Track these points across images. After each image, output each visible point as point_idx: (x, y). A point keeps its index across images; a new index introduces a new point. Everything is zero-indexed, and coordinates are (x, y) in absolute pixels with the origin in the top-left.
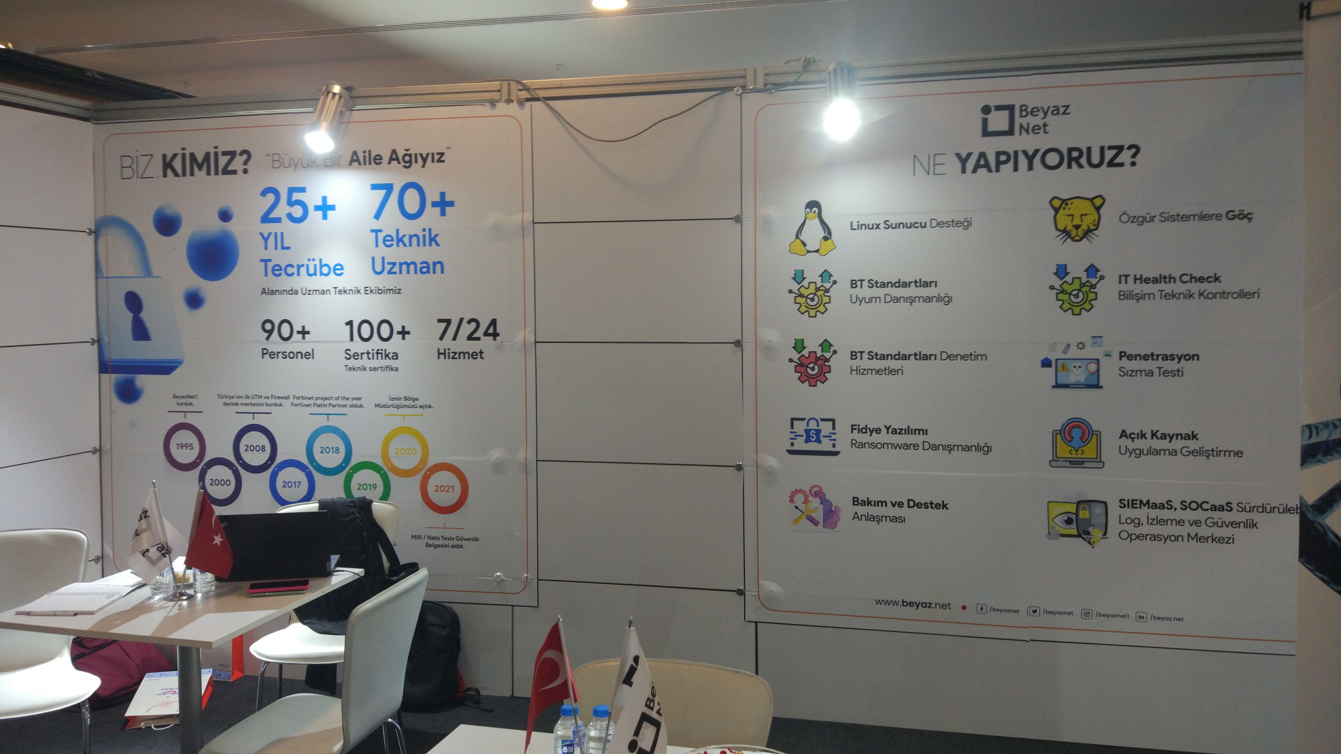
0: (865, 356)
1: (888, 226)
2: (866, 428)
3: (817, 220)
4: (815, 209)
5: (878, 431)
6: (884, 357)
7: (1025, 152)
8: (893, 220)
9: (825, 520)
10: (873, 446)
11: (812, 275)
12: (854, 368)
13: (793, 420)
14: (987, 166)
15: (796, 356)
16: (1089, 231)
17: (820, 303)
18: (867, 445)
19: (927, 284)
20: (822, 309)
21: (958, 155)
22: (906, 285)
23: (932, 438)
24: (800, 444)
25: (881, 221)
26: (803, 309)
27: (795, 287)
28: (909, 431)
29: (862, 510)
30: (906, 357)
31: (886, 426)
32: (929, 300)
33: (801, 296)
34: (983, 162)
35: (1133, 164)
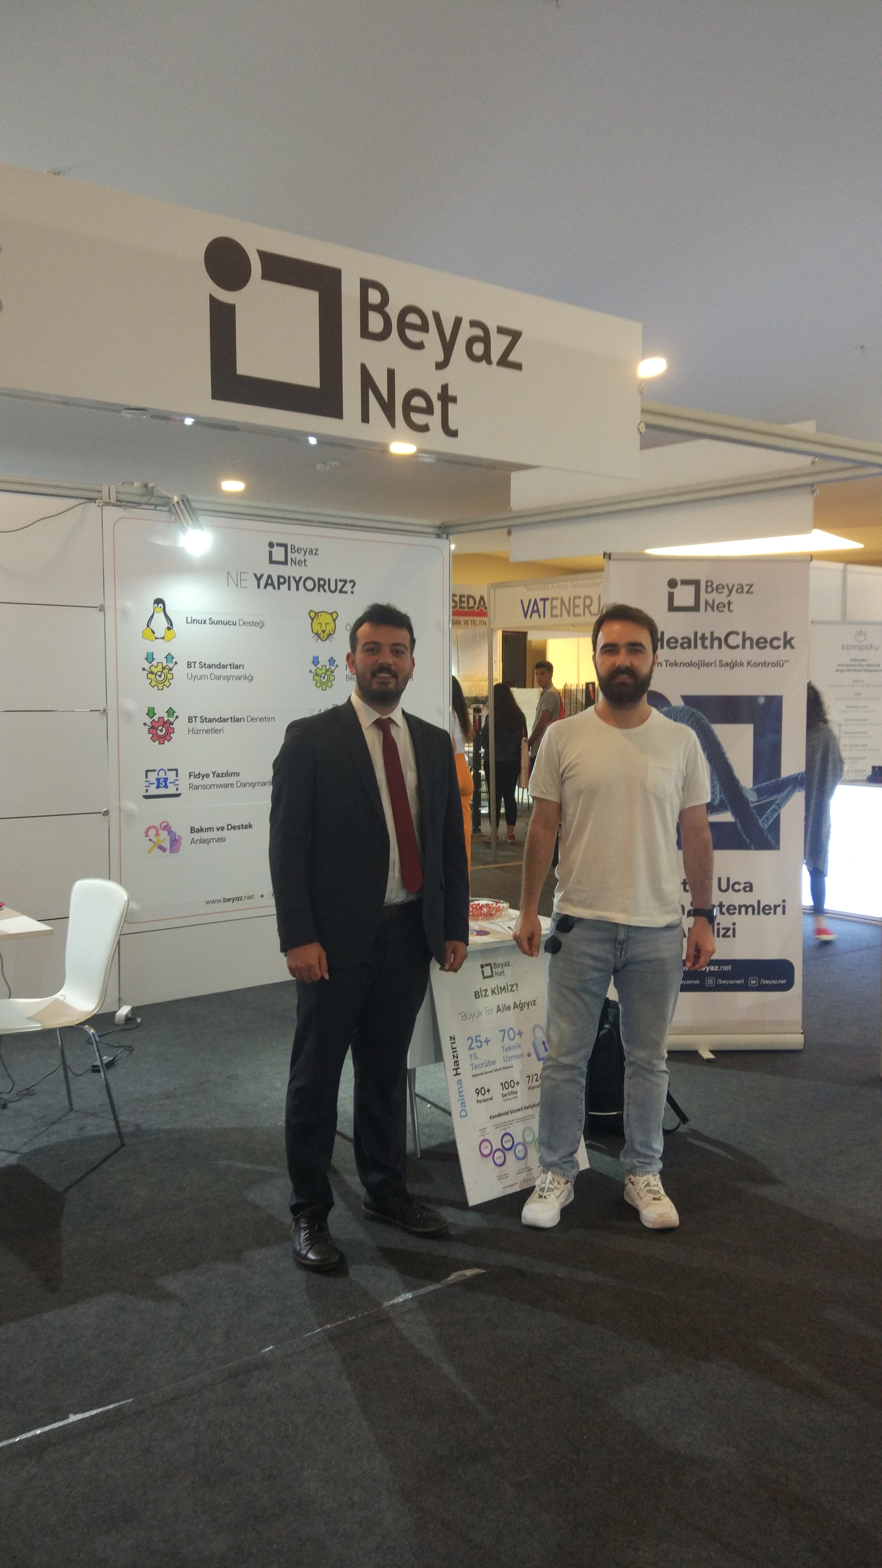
0: (198, 719)
1: (212, 622)
2: (199, 774)
3: (162, 613)
4: (160, 604)
5: (207, 776)
6: (211, 721)
7: (294, 578)
8: (215, 619)
9: (171, 847)
10: (204, 787)
11: (160, 657)
12: (191, 729)
13: (147, 771)
14: (272, 584)
15: (148, 721)
16: (330, 635)
17: (166, 679)
18: (200, 787)
19: (237, 667)
20: (167, 683)
21: (255, 575)
22: (224, 667)
23: (243, 778)
24: (153, 791)
25: (207, 618)
26: (153, 683)
27: (147, 666)
28: (228, 774)
29: (197, 836)
30: (225, 720)
31: (213, 772)
32: (239, 678)
33: (152, 673)
34: (270, 582)
35: (352, 592)
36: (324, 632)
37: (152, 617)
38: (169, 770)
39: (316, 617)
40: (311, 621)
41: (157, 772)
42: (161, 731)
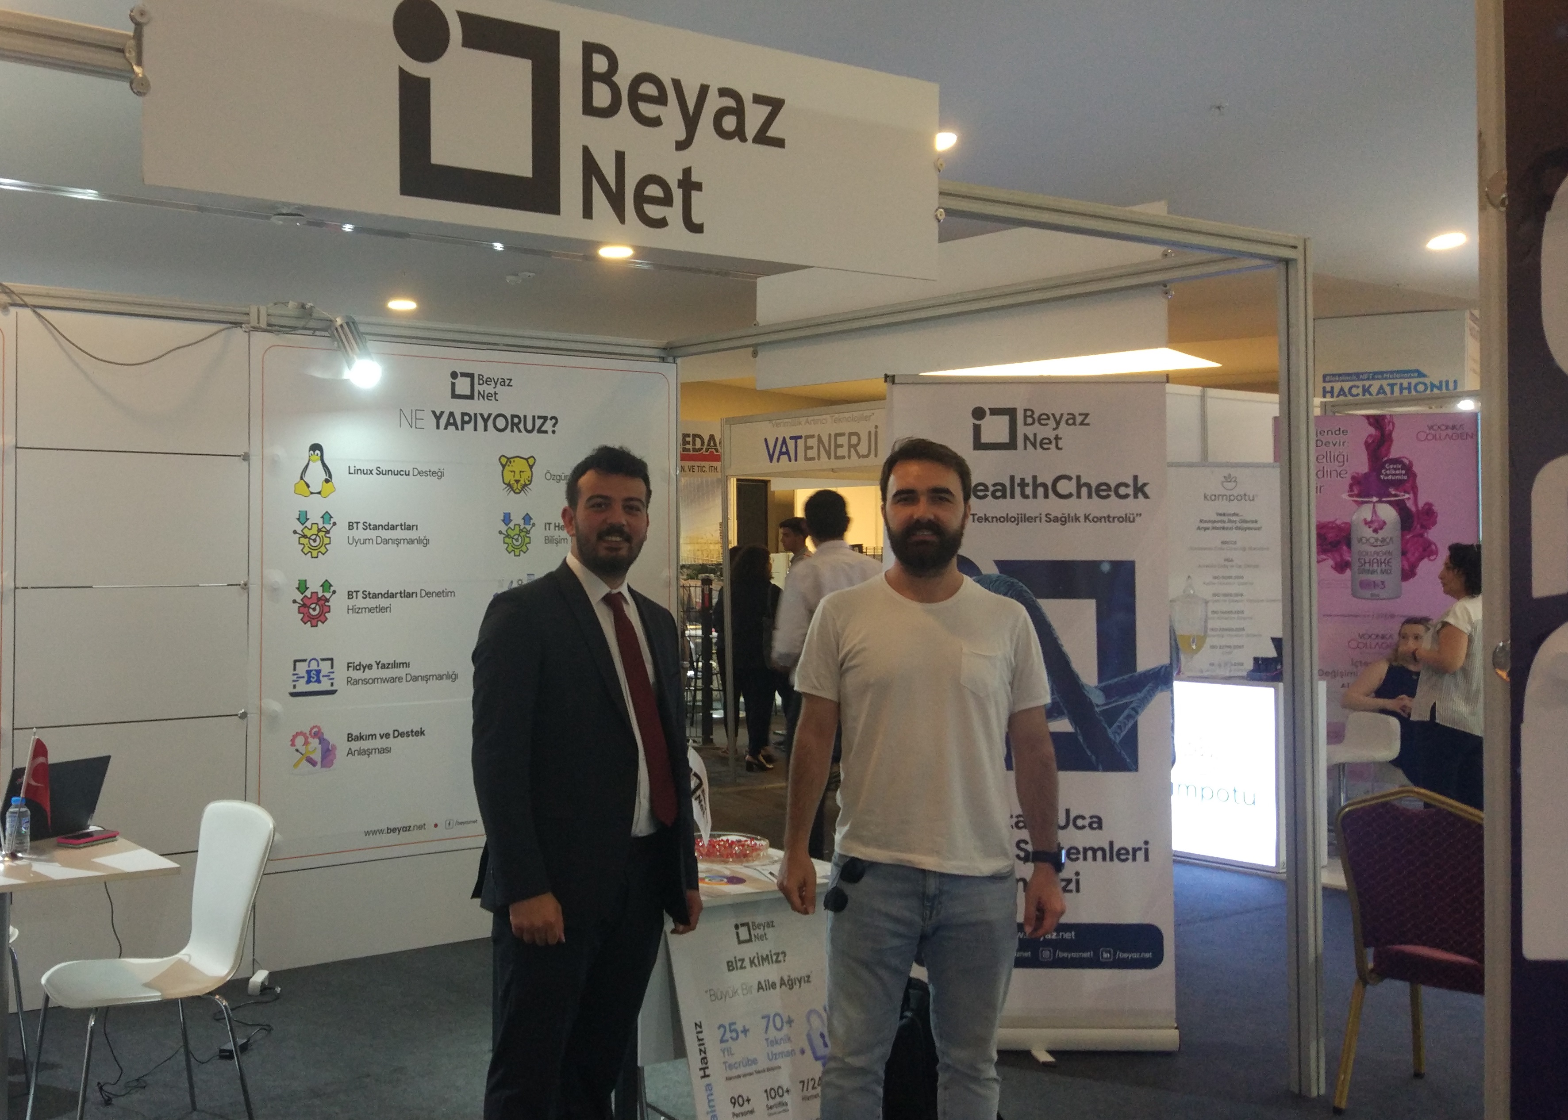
0: (360, 595)
1: (380, 473)
2: (360, 665)
3: (320, 462)
4: (318, 452)
5: (370, 667)
6: (375, 596)
7: (482, 415)
8: (384, 468)
9: (323, 760)
10: (366, 682)
11: (315, 517)
12: (351, 607)
13: (295, 662)
14: (455, 424)
15: (299, 597)
16: (525, 485)
17: (321, 544)
18: (360, 681)
19: (410, 528)
20: (323, 550)
21: (434, 412)
22: (393, 528)
23: (414, 671)
24: (302, 687)
25: (373, 467)
26: (306, 550)
27: (299, 528)
28: (395, 665)
29: (355, 746)
30: (393, 596)
31: (376, 663)
32: (411, 542)
33: (305, 536)
34: (452, 421)
35: (554, 432)
36: (517, 481)
37: (307, 467)
38: (323, 660)
39: (508, 463)
40: (501, 468)
41: (308, 661)
42: (314, 609)
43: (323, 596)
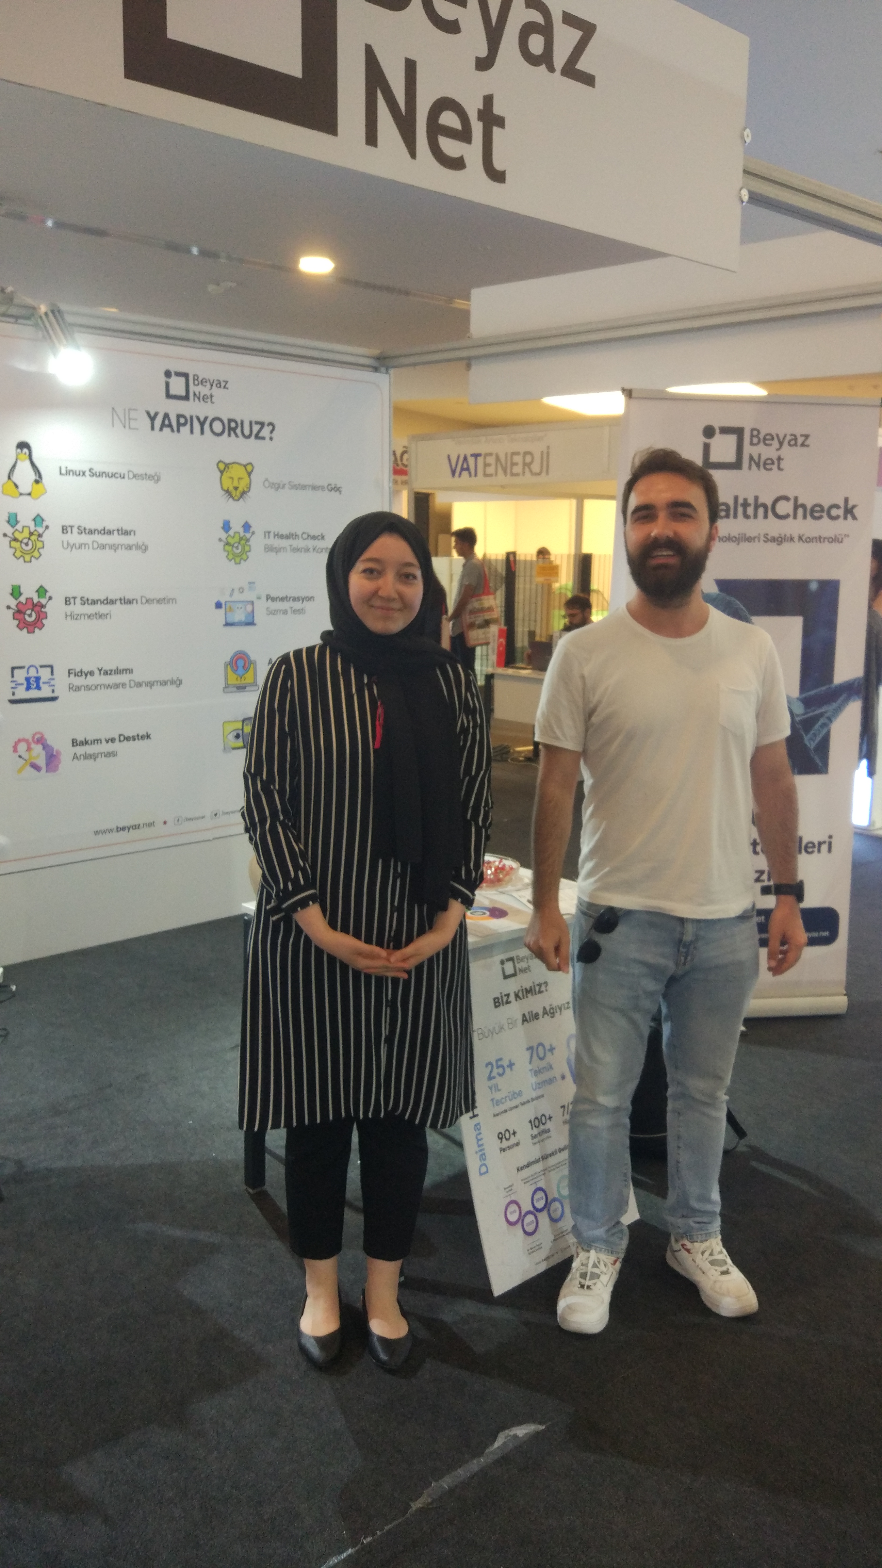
0: (78, 601)
1: (93, 474)
2: (81, 671)
3: (28, 463)
4: (25, 450)
5: (92, 673)
6: (94, 602)
7: (198, 418)
8: (98, 469)
9: (47, 765)
10: (88, 688)
11: (25, 519)
12: (69, 613)
13: (13, 669)
14: (170, 426)
15: (13, 603)
16: (243, 493)
17: (34, 548)
18: (83, 688)
19: (127, 533)
20: (36, 554)
21: (148, 413)
22: (110, 532)
23: (137, 676)
24: (21, 693)
25: (85, 467)
26: (18, 554)
27: (9, 530)
28: (118, 671)
29: (80, 750)
30: (113, 602)
31: (98, 669)
32: (129, 547)
33: (15, 540)
34: (167, 422)
35: (271, 439)
37: (14, 466)
38: (42, 666)
39: (226, 469)
41: (26, 669)
42: (30, 616)
43: (39, 602)
